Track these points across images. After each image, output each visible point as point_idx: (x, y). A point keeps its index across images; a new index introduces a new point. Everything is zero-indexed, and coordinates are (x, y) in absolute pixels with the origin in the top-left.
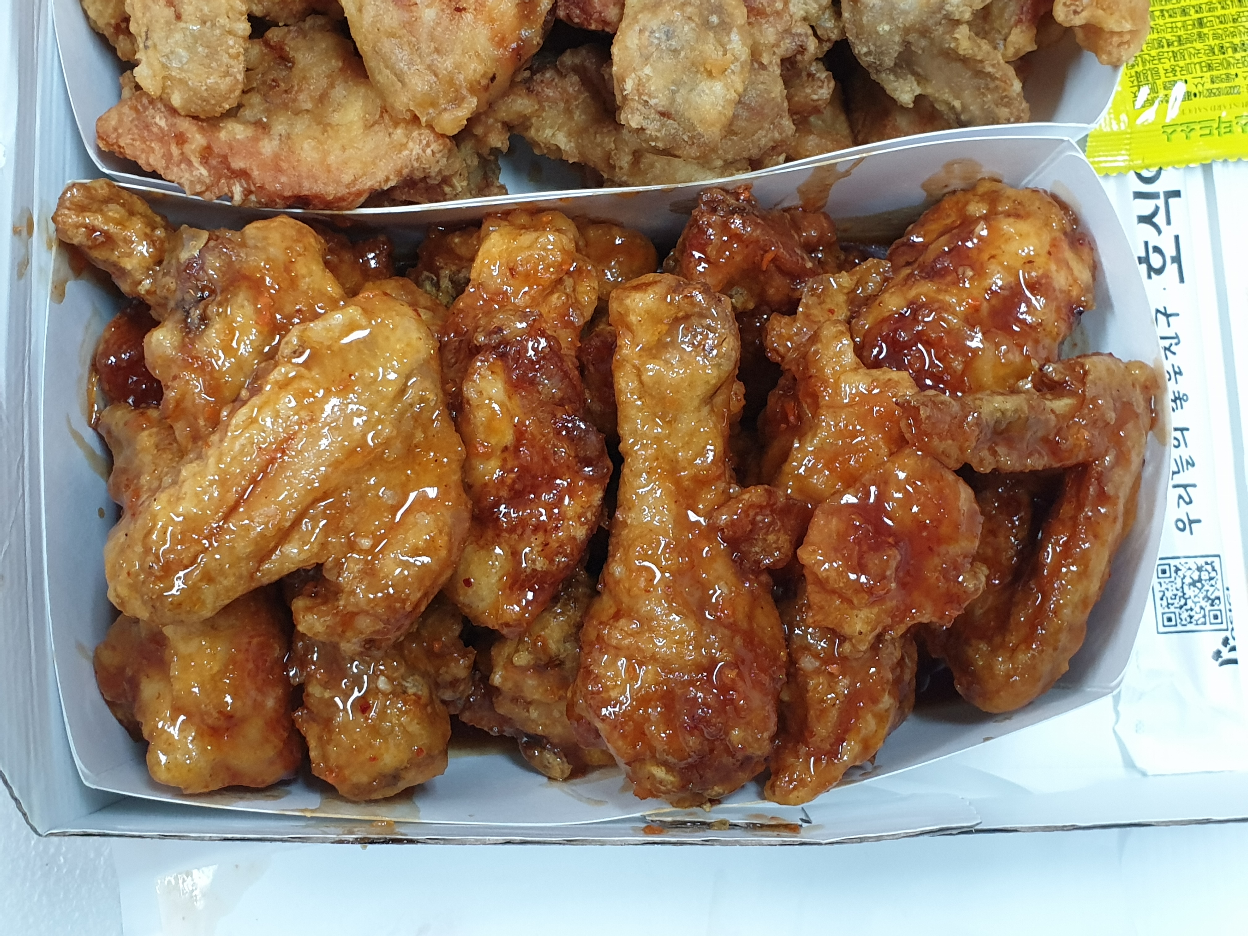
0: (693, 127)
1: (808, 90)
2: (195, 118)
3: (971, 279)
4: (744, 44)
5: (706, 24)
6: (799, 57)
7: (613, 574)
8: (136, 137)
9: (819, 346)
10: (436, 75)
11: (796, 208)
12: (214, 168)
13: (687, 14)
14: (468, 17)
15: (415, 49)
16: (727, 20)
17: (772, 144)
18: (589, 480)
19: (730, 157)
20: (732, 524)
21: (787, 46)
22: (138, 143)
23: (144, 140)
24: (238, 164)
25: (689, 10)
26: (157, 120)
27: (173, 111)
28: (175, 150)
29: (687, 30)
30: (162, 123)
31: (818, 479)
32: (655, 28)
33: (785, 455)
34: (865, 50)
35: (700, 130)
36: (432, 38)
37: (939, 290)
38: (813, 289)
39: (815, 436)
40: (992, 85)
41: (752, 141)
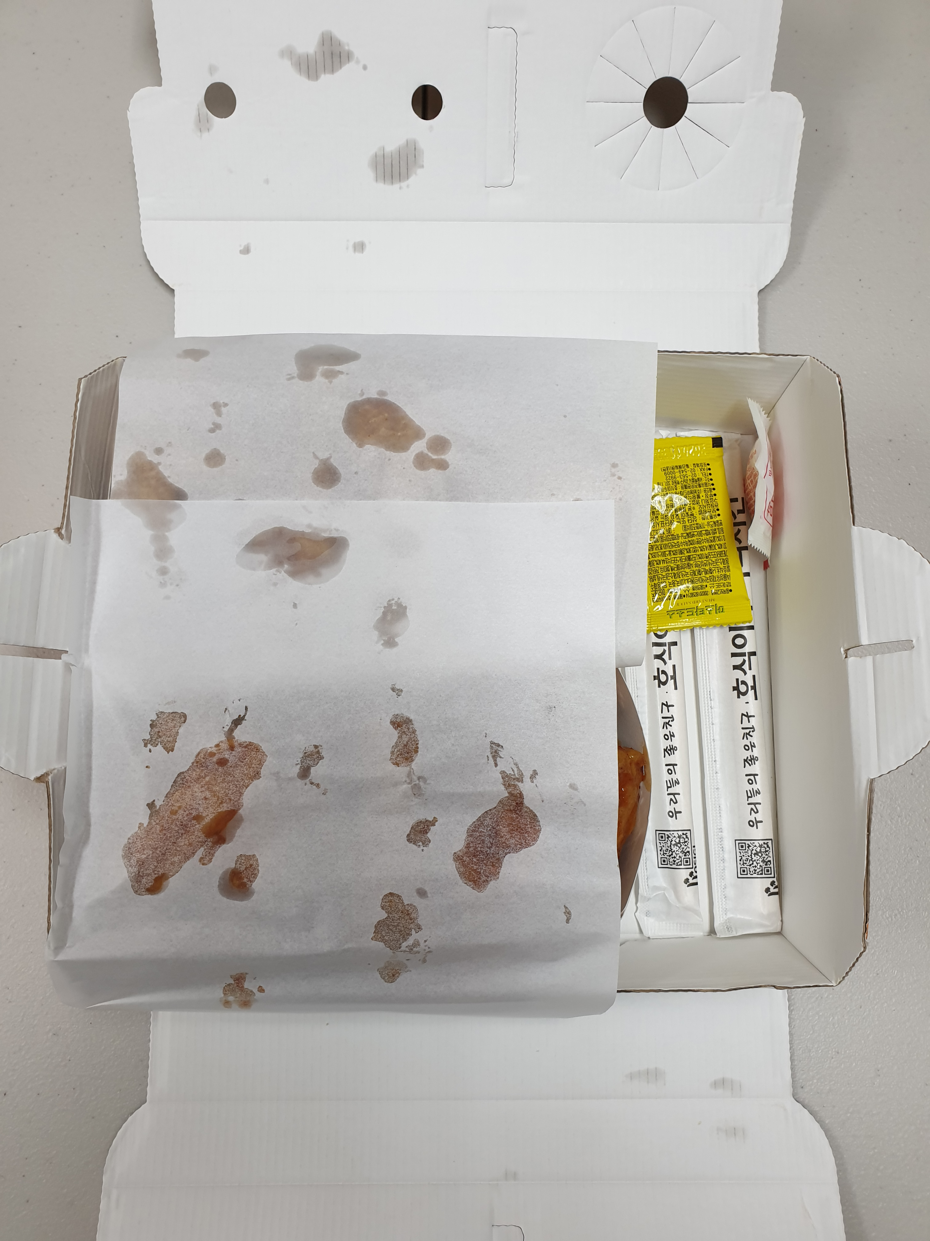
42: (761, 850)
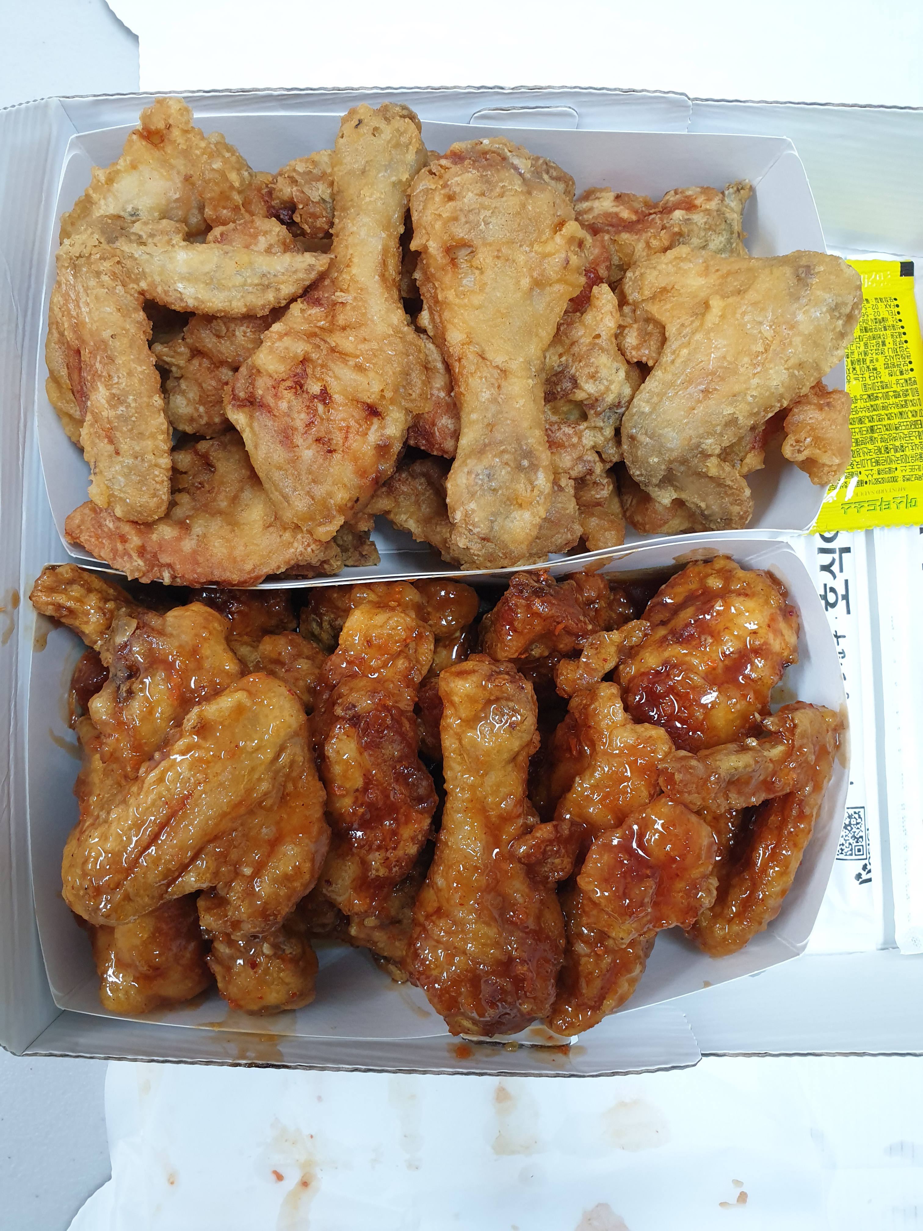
0: (506, 546)
1: (593, 494)
2: (133, 523)
3: (712, 644)
4: (547, 481)
5: (519, 468)
6: (588, 477)
7: (436, 883)
8: (92, 534)
9: (596, 704)
10: (313, 499)
11: (580, 573)
12: (148, 560)
13: (505, 460)
14: (337, 456)
15: (298, 477)
16: (536, 462)
18: (420, 812)
20: (528, 855)
21: (579, 470)
22: (93, 540)
23: (98, 537)
24: (165, 559)
25: (506, 457)
26: (107, 522)
27: (119, 519)
28: (120, 546)
29: (504, 473)
30: (111, 525)
32: (479, 472)
33: (568, 787)
34: (637, 472)
35: (512, 547)
36: (310, 472)
37: (686, 653)
38: (592, 644)
39: (593, 776)
40: (730, 492)
41: (551, 543)
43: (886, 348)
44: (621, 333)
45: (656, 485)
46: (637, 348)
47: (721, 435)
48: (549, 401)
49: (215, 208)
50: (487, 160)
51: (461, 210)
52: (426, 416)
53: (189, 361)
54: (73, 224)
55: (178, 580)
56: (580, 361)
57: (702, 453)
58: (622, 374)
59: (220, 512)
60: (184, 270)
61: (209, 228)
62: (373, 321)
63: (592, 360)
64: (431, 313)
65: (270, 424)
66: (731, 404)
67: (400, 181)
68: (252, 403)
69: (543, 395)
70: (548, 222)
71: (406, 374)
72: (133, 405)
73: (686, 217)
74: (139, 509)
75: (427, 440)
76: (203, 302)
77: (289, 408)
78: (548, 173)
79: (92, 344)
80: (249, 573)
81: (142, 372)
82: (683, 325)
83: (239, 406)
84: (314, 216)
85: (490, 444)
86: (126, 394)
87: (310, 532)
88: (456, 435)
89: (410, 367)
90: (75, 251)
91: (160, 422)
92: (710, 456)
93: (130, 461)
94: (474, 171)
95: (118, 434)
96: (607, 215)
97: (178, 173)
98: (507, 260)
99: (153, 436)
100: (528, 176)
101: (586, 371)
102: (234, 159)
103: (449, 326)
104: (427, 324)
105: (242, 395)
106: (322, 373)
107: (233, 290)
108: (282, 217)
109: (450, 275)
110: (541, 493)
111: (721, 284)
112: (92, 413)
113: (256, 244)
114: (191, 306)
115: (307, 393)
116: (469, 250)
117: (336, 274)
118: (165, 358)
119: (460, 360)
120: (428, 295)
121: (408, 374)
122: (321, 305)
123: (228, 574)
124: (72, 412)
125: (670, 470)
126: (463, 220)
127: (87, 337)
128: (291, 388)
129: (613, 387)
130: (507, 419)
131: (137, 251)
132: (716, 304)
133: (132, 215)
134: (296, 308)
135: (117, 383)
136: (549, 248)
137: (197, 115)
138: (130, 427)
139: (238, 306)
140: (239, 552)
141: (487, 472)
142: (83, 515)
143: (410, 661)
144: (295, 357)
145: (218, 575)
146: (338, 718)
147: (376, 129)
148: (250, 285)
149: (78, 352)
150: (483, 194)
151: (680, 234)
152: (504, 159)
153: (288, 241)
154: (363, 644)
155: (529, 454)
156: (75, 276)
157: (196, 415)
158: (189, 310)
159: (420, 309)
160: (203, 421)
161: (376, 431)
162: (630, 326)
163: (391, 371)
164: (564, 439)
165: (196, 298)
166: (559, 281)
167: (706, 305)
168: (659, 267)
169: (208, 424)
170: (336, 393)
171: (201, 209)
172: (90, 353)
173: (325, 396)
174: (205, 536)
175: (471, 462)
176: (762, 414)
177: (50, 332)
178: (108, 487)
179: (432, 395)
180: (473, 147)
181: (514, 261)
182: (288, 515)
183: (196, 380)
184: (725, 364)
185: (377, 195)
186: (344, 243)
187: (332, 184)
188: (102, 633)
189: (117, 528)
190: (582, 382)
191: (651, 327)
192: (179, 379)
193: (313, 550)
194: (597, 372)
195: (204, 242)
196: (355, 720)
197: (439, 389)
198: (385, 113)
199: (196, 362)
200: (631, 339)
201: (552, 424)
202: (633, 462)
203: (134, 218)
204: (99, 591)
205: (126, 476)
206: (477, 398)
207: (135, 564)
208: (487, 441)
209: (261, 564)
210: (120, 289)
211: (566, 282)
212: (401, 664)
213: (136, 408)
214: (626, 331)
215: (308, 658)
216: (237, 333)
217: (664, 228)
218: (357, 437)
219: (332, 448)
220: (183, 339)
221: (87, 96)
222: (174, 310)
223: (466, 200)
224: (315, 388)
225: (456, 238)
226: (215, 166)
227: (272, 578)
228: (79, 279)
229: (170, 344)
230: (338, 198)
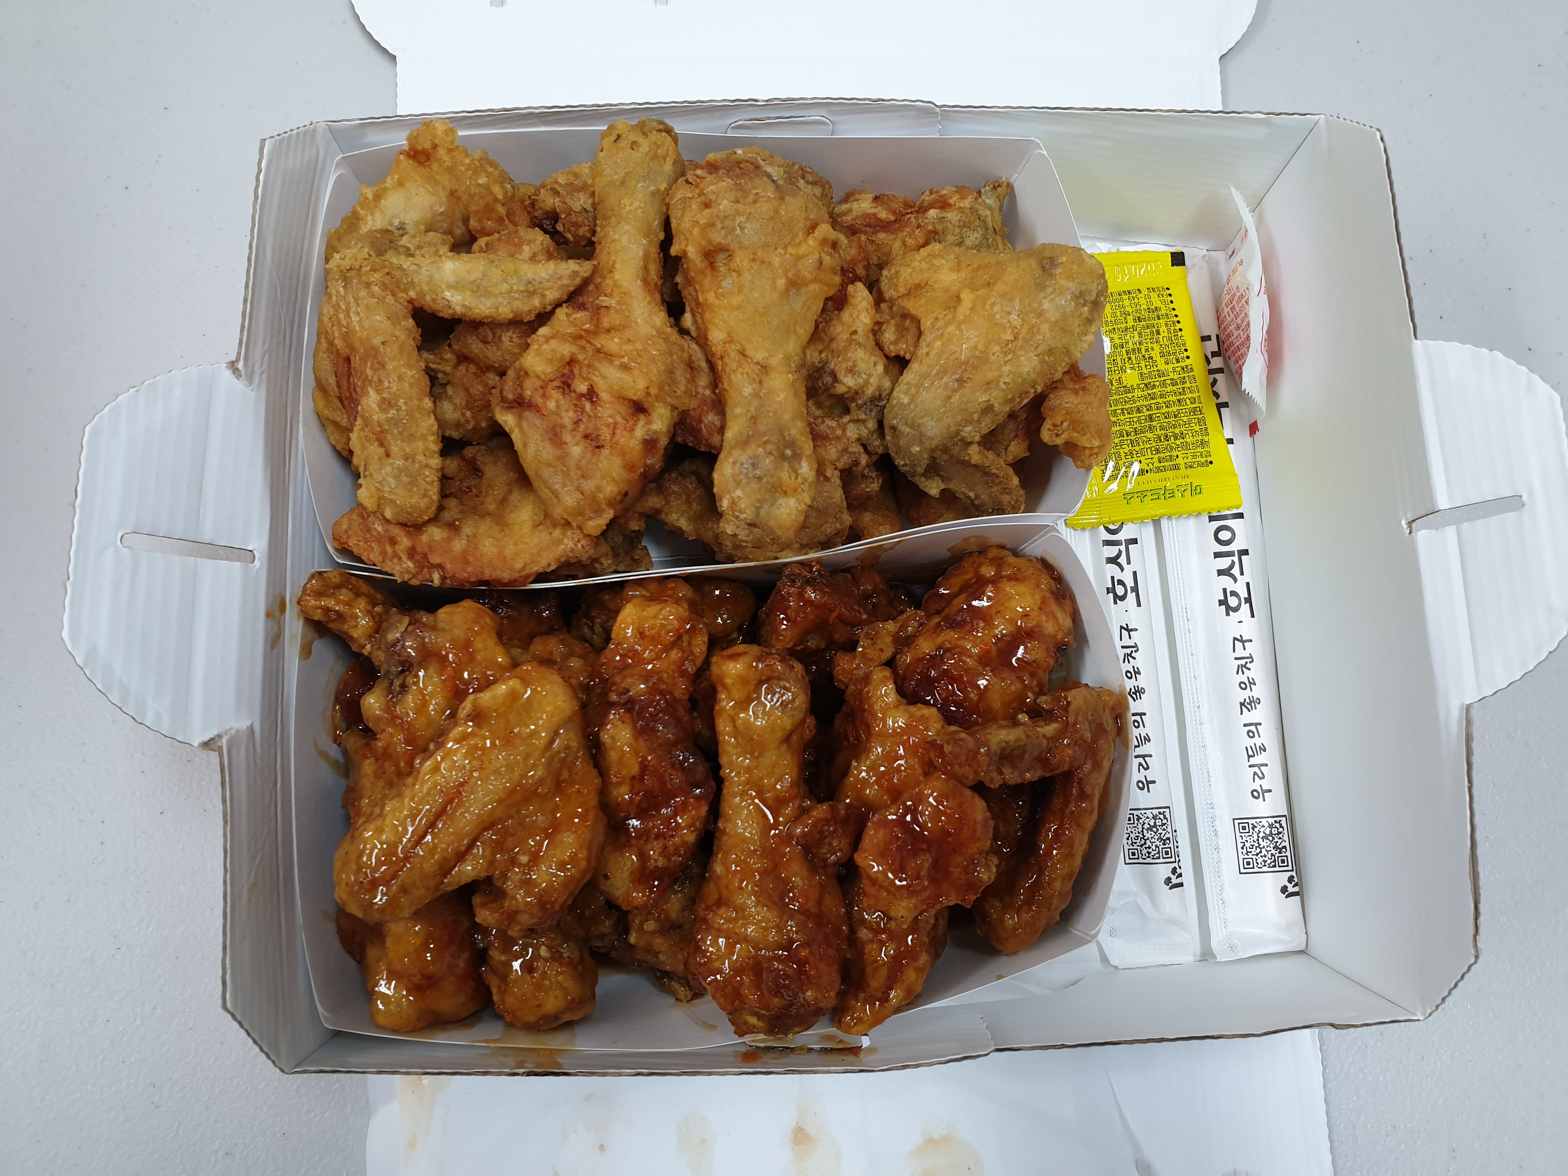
0: (773, 533)
1: (863, 486)
2: (404, 525)
3: (983, 628)
4: (811, 469)
5: (783, 457)
6: (855, 469)
7: (715, 872)
8: (361, 538)
9: (870, 687)
10: (582, 494)
11: (856, 567)
12: (418, 561)
13: (768, 450)
14: (605, 452)
16: (799, 452)
17: (835, 532)
18: (698, 798)
19: (804, 542)
20: (804, 835)
21: (844, 461)
22: (362, 544)
23: (366, 541)
24: (435, 559)
25: (770, 447)
26: (376, 526)
27: (388, 521)
28: (389, 549)
29: (768, 462)
30: (380, 529)
31: (870, 791)
32: (744, 461)
34: (902, 463)
35: (779, 534)
36: (579, 468)
37: (959, 638)
38: (868, 634)
39: (868, 757)
40: (996, 481)
41: (821, 531)
42: (1271, 831)
43: (1161, 337)
44: (880, 329)
45: (922, 475)
46: (895, 343)
47: (979, 422)
48: (812, 397)
49: (480, 221)
50: (740, 168)
51: (717, 217)
52: (692, 413)
53: (456, 366)
54: (339, 239)
55: (448, 581)
56: (839, 356)
57: (962, 440)
58: (880, 368)
59: (489, 514)
60: (451, 279)
61: (473, 239)
62: (636, 323)
63: (850, 355)
64: (693, 315)
65: (538, 422)
66: (986, 391)
67: (658, 191)
68: (520, 404)
69: (804, 389)
70: (800, 226)
71: (670, 372)
72: (404, 408)
73: (940, 216)
74: (409, 510)
75: (694, 437)
76: (470, 309)
77: (558, 407)
78: (803, 178)
79: (362, 350)
80: (519, 571)
81: (413, 376)
82: (937, 319)
83: (508, 408)
84: (577, 225)
85: (754, 435)
86: (397, 398)
87: (580, 528)
88: (722, 430)
89: (674, 366)
90: (346, 264)
91: (429, 423)
92: (970, 443)
93: (400, 463)
94: (729, 180)
95: (389, 437)
96: (865, 216)
97: (444, 188)
98: (763, 262)
99: (424, 438)
100: (781, 182)
101: (844, 365)
102: (496, 173)
103: (710, 326)
104: (690, 326)
105: (510, 396)
106: (589, 373)
107: (499, 296)
108: (545, 226)
109: (709, 278)
110: (805, 480)
111: (972, 278)
112: (363, 417)
113: (520, 253)
114: (459, 312)
115: (575, 392)
116: (727, 254)
117: (599, 280)
118: (431, 365)
119: (722, 358)
120: (689, 298)
121: (672, 373)
122: (585, 309)
123: (499, 573)
124: (338, 419)
125: (933, 459)
126: (720, 225)
127: (357, 344)
128: (558, 387)
129: (872, 380)
130: (769, 411)
131: (407, 263)
132: (967, 297)
133: (399, 229)
134: (561, 313)
135: (388, 388)
136: (803, 250)
137: (461, 133)
138: (400, 429)
139: (505, 312)
140: (509, 551)
141: (752, 461)
142: (350, 520)
143: (683, 651)
144: (562, 357)
145: (488, 574)
146: (613, 705)
147: (634, 143)
148: (516, 292)
149: (348, 360)
150: (737, 201)
151: (935, 232)
152: (758, 167)
153: (552, 249)
154: (636, 637)
155: (792, 444)
156: (345, 287)
157: (462, 420)
158: (457, 317)
159: (682, 311)
160: (470, 426)
161: (643, 426)
162: (888, 322)
163: (656, 370)
164: (828, 432)
165: (464, 306)
166: (814, 281)
167: (958, 299)
168: (912, 265)
169: (474, 429)
170: (603, 391)
171: (466, 220)
172: (361, 359)
173: (591, 395)
174: (474, 536)
175: (736, 453)
176: (1018, 400)
177: (318, 342)
178: (378, 489)
179: (697, 393)
180: (727, 158)
181: (770, 263)
182: (558, 512)
183: (463, 386)
184: (977, 353)
185: (636, 204)
186: (607, 250)
187: (593, 194)
188: (370, 637)
189: (386, 531)
190: (841, 376)
191: (908, 322)
192: (444, 385)
193: (583, 547)
194: (854, 366)
195: (469, 252)
196: (630, 705)
197: (704, 388)
198: (642, 128)
199: (462, 368)
200: (889, 335)
201: (816, 418)
202: (897, 453)
203: (401, 232)
204: (367, 596)
205: (397, 477)
206: (740, 393)
207: (405, 566)
208: (751, 433)
209: (532, 562)
210: (390, 299)
211: (821, 282)
212: (675, 654)
213: (407, 410)
214: (884, 327)
215: (580, 657)
216: (504, 339)
217: (919, 226)
218: (625, 433)
219: (601, 443)
220: (450, 345)
221: (353, 120)
222: (442, 318)
223: (721, 207)
224: (583, 388)
225: (714, 243)
226: (480, 181)
227: (542, 577)
228: (350, 290)
229: (436, 351)
230: (599, 207)
